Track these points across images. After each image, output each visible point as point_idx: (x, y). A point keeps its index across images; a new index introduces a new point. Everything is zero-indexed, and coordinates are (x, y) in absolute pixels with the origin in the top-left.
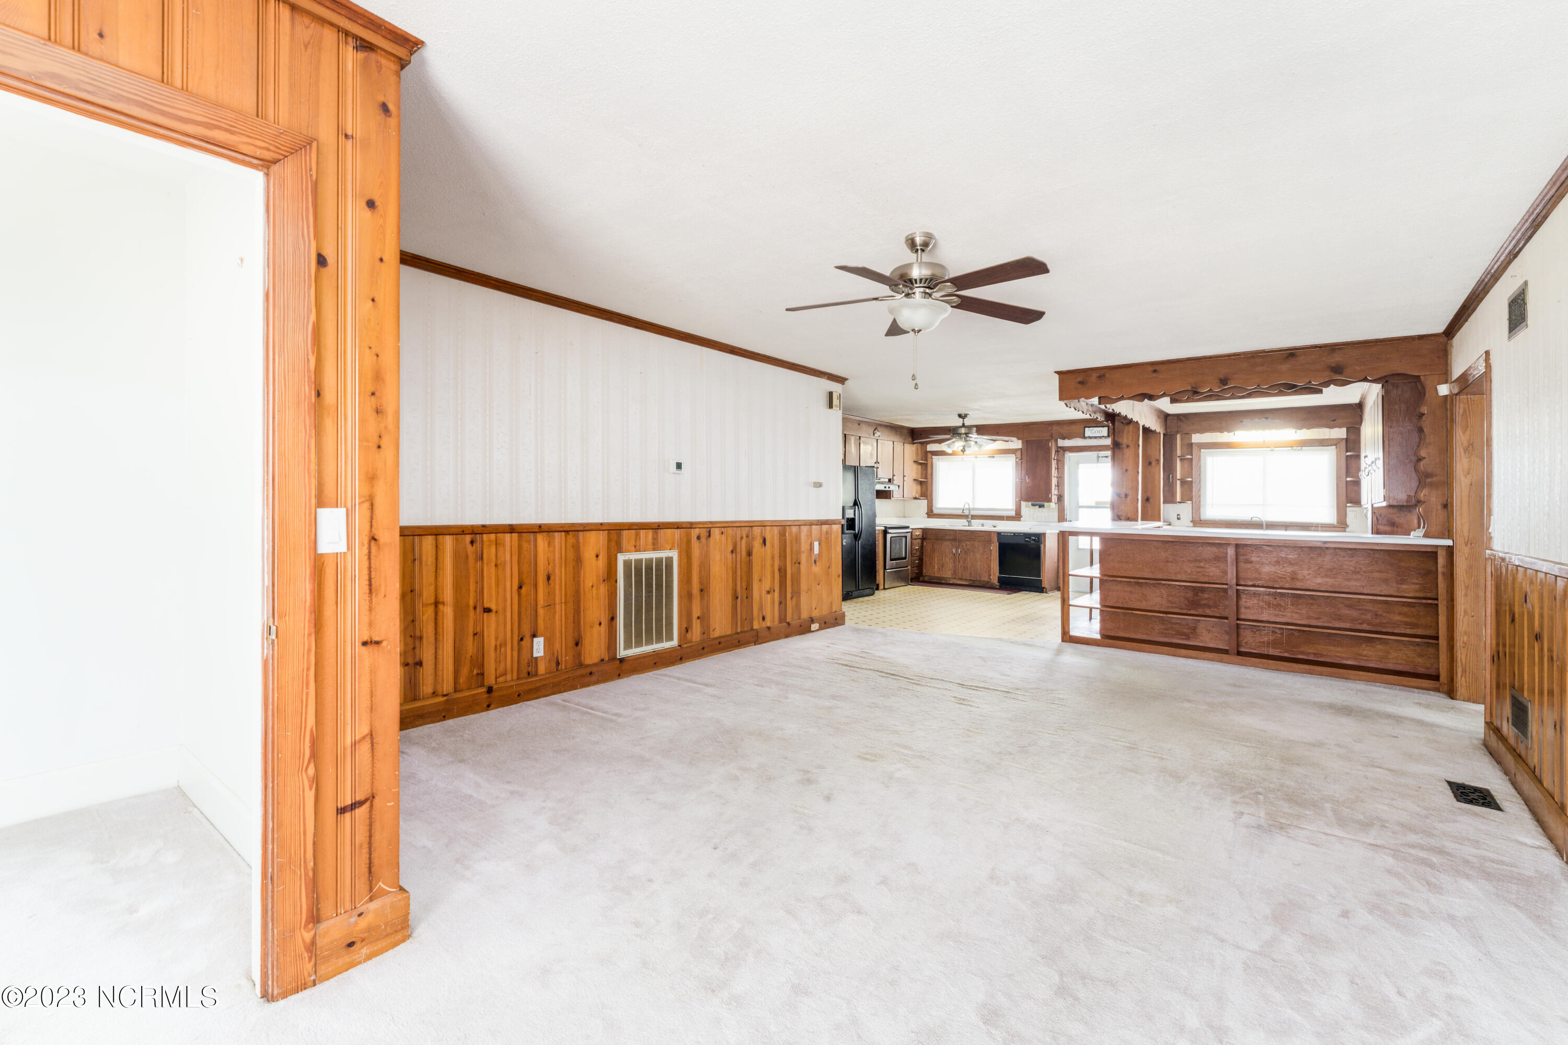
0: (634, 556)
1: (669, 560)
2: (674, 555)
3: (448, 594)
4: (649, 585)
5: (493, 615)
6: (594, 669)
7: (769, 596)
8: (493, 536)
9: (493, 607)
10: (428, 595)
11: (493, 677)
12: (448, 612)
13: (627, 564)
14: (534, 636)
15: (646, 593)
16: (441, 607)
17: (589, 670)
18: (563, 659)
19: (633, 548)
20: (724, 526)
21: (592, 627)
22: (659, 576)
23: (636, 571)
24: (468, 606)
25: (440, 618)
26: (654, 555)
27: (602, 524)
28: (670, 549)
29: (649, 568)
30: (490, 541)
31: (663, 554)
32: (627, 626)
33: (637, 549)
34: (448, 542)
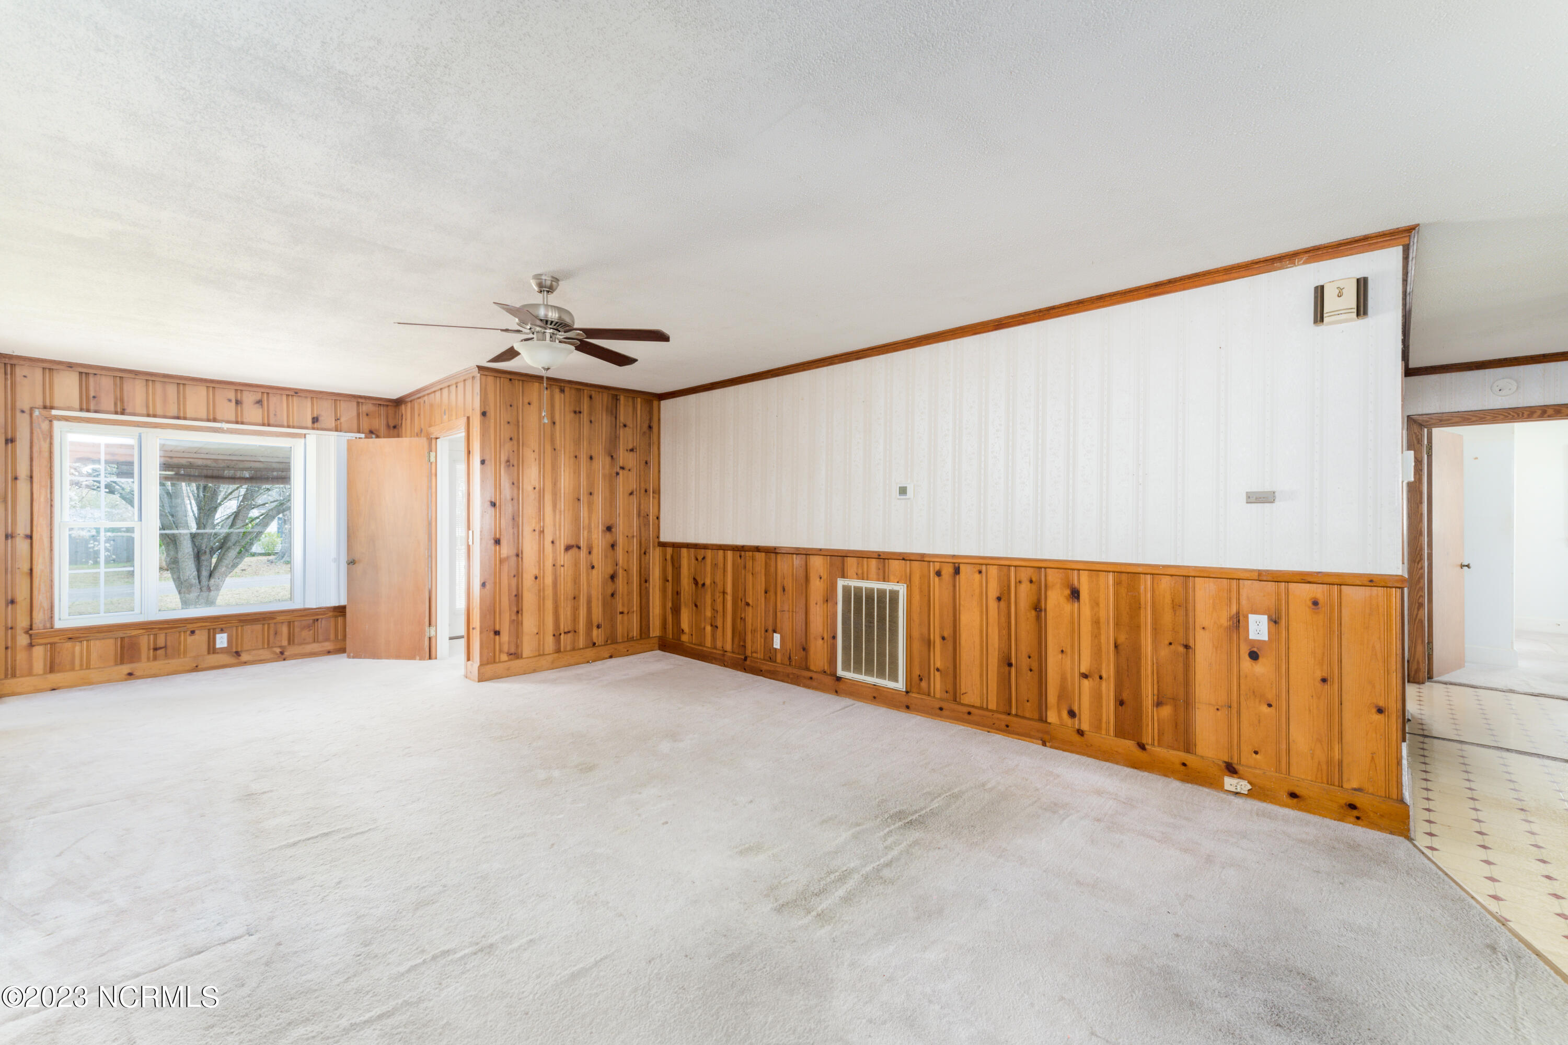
0: (854, 583)
1: (894, 596)
2: (902, 589)
3: (729, 589)
4: (870, 615)
5: (750, 608)
6: (814, 676)
7: (1086, 683)
8: (751, 553)
9: (751, 603)
10: (720, 587)
11: (750, 651)
12: (729, 598)
13: (846, 590)
14: (775, 631)
15: (865, 622)
16: (726, 595)
17: (809, 674)
18: (794, 658)
19: (855, 576)
20: (981, 564)
21: (816, 639)
22: (881, 608)
23: (856, 599)
24: (738, 597)
25: (725, 602)
26: (876, 585)
27: (821, 550)
28: (898, 582)
29: (870, 598)
30: (749, 557)
31: (887, 586)
32: (846, 648)
33: (862, 577)
34: (730, 554)
